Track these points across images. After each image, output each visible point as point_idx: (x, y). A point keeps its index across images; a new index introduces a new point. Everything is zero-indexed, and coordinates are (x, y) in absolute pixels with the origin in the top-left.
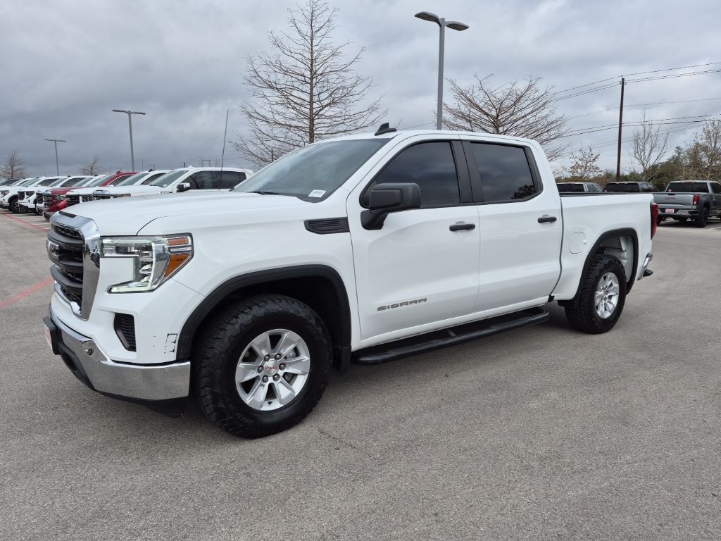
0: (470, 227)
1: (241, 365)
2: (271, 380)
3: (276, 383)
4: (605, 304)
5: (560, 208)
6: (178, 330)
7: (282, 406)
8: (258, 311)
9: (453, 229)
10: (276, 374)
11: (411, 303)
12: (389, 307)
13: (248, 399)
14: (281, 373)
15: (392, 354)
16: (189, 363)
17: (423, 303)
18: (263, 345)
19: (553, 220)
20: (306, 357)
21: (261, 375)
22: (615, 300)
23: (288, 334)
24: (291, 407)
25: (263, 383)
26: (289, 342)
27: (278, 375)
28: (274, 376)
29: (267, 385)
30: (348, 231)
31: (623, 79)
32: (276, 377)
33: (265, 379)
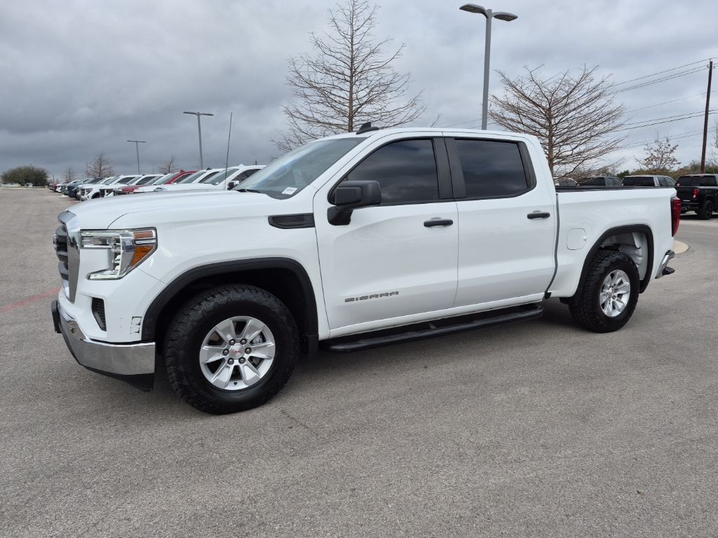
0: (448, 223)
1: (205, 348)
2: (236, 362)
3: (241, 366)
4: (613, 302)
5: (555, 204)
6: (142, 312)
7: (247, 386)
8: (220, 299)
9: (428, 225)
10: (242, 358)
11: (381, 295)
12: (357, 299)
13: (212, 379)
14: (247, 356)
15: (363, 344)
16: (154, 343)
17: (394, 296)
18: (227, 330)
19: (546, 216)
20: (271, 343)
21: (227, 357)
22: (625, 299)
23: (252, 321)
24: (255, 388)
25: (228, 365)
26: (253, 329)
27: (244, 359)
28: (239, 359)
29: (232, 367)
30: (314, 226)
31: (711, 63)
32: (242, 360)
33: (231, 361)
